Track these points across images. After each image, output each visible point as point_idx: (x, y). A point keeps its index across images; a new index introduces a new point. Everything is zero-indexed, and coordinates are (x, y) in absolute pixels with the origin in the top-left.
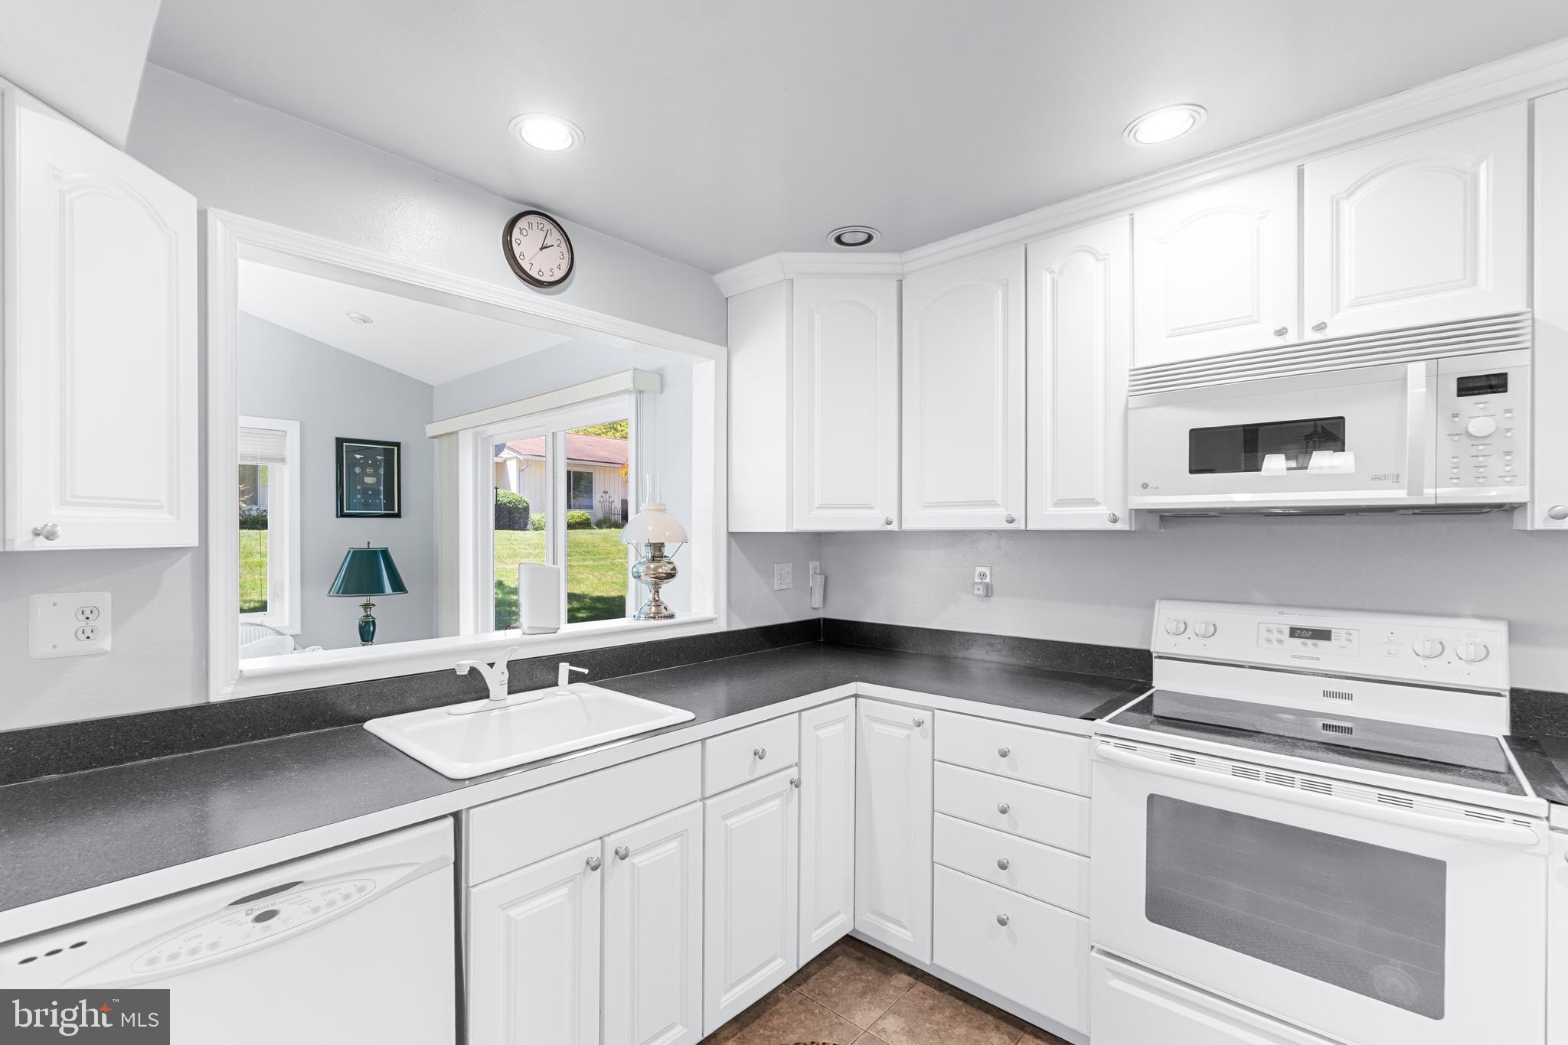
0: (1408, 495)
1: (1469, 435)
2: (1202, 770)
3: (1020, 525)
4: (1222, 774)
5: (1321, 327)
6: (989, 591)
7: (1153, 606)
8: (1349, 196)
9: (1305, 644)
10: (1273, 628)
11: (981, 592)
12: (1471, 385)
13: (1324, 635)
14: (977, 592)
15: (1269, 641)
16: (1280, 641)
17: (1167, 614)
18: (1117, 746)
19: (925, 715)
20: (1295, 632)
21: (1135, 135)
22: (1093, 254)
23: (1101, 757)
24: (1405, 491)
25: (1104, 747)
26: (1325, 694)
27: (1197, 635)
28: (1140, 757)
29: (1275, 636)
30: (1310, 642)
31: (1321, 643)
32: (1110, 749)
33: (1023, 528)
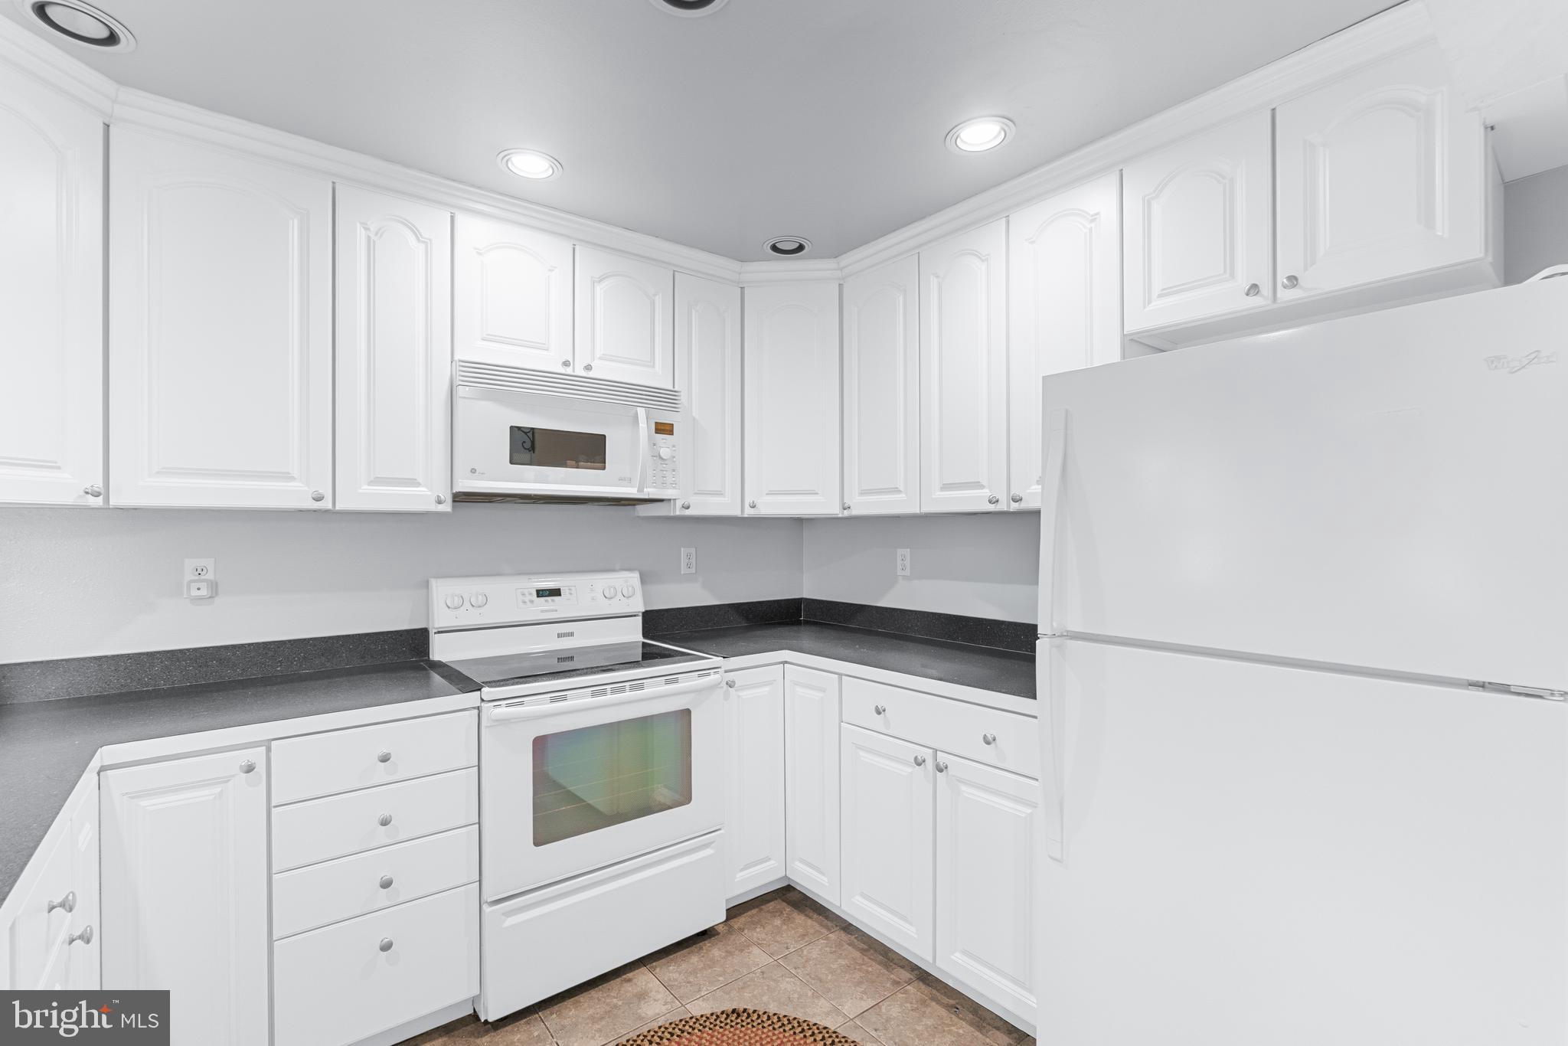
0: (638, 491)
1: (661, 458)
2: (574, 701)
3: (327, 504)
4: (586, 700)
5: (588, 368)
6: (215, 589)
7: (426, 585)
8: (600, 281)
9: (546, 601)
10: (526, 591)
11: (204, 592)
12: (662, 428)
13: (556, 592)
14: (195, 593)
15: (525, 602)
16: (532, 602)
17: (443, 591)
18: (508, 705)
19: (257, 755)
20: (540, 593)
21: (507, 162)
22: (412, 231)
23: (497, 720)
24: (636, 489)
25: (498, 710)
26: (559, 635)
27: (449, 608)
28: (530, 708)
29: (527, 598)
30: (549, 599)
31: (556, 598)
32: (503, 711)
33: (330, 506)
